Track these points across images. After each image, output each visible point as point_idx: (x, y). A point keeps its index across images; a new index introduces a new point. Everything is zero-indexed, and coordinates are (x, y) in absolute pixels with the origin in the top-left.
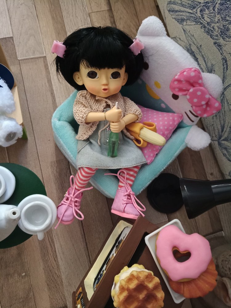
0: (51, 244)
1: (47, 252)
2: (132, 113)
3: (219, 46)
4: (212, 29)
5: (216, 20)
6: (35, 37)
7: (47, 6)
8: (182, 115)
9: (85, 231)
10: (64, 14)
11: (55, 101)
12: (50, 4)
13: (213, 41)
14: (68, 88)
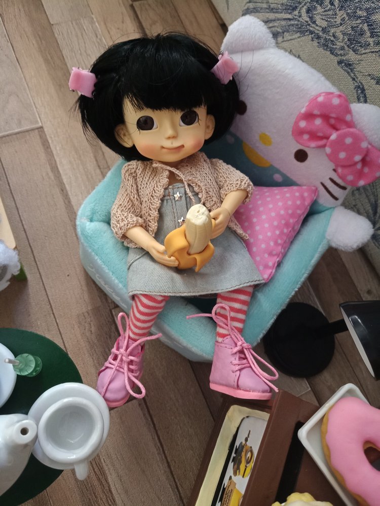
0: (100, 477)
1: (94, 497)
2: (235, 189)
3: (348, 66)
4: (332, 38)
5: (339, 21)
6: (18, 96)
7: (34, 42)
8: (317, 189)
9: (161, 438)
10: (66, 52)
11: (69, 202)
12: (38, 39)
13: (336, 59)
14: (90, 177)
